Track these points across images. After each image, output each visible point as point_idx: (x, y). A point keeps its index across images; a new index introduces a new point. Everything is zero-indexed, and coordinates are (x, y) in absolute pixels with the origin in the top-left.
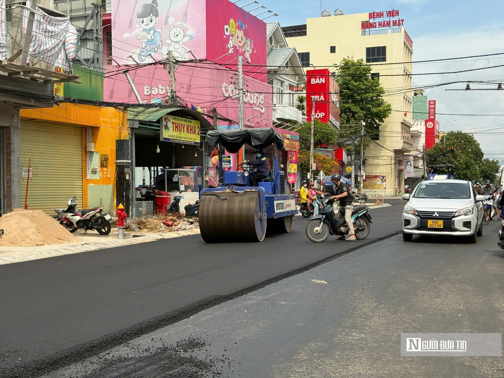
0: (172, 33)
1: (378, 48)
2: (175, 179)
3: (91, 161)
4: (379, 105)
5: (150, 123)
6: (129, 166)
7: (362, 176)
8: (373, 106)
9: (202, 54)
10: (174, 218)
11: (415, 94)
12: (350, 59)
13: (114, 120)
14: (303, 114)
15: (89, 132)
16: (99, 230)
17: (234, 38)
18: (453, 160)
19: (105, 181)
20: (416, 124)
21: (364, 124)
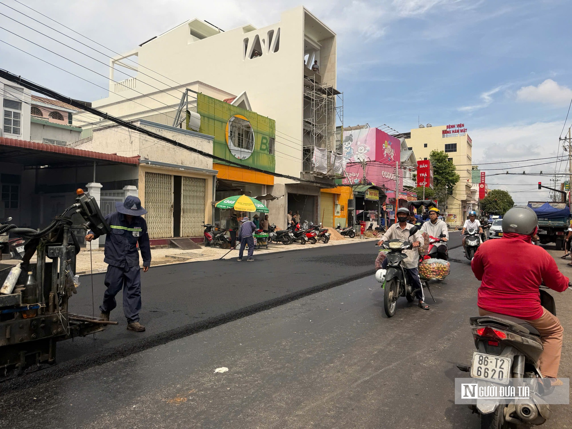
0: (359, 149)
1: (452, 144)
2: (368, 216)
3: (337, 208)
4: (453, 176)
5: (361, 192)
6: (353, 210)
7: (446, 215)
8: (450, 176)
9: (373, 158)
10: (377, 232)
11: (473, 169)
12: (436, 150)
13: (347, 191)
14: (416, 183)
15: (336, 196)
16: (350, 236)
17: (387, 149)
18: (496, 206)
19: (343, 216)
20: (473, 185)
21: (447, 187)
